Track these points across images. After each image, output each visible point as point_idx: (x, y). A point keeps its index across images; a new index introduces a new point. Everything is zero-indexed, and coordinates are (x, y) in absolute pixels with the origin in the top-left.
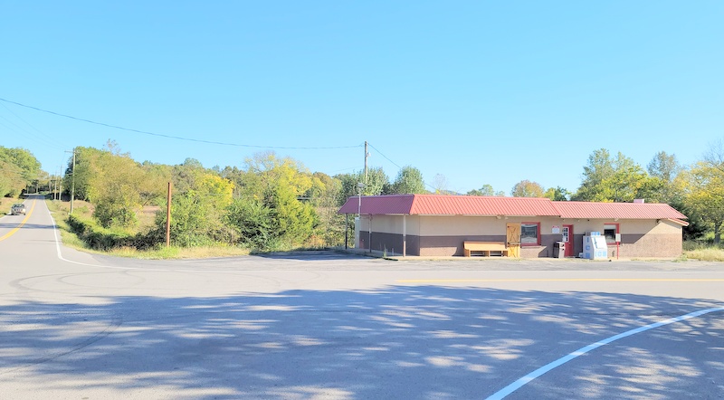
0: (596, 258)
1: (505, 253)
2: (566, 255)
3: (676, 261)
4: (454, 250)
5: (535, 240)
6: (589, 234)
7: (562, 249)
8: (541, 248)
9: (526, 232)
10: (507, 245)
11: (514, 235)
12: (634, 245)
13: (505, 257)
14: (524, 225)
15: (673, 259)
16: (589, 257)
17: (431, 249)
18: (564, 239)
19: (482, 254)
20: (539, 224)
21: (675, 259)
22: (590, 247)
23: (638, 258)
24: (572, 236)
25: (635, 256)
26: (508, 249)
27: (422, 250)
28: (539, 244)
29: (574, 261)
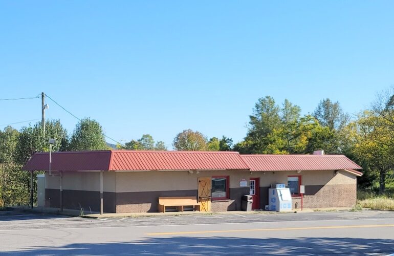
0: (281, 210)
1: (197, 208)
2: (254, 208)
3: (353, 210)
4: (148, 206)
5: (224, 194)
6: (275, 187)
7: (250, 201)
8: (230, 202)
9: (216, 186)
10: (199, 199)
11: (205, 189)
12: (315, 197)
13: (197, 212)
14: (213, 179)
15: (349, 208)
16: (275, 209)
17: (127, 206)
18: (251, 192)
19: (176, 209)
20: (228, 177)
21: (351, 208)
22: (276, 200)
23: (319, 209)
24: (258, 189)
25: (316, 207)
26: (200, 204)
27: (118, 207)
28: (228, 197)
29: (263, 214)
